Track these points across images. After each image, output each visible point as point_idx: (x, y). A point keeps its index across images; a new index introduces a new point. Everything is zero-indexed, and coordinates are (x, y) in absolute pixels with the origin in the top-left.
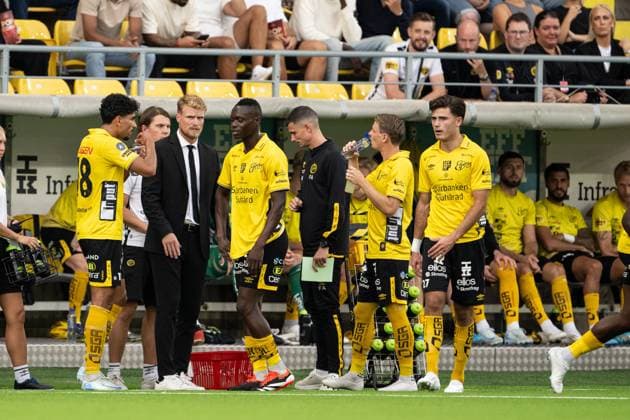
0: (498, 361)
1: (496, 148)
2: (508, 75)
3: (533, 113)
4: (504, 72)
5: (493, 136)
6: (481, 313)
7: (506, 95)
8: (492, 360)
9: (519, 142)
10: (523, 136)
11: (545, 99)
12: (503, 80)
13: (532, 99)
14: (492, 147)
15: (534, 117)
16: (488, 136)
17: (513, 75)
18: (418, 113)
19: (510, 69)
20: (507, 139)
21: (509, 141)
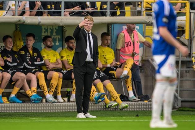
0: (49, 108)
1: (48, 33)
2: (52, 8)
3: (60, 20)
4: (51, 6)
5: (46, 28)
6: (46, 92)
7: (51, 14)
8: (47, 108)
9: (56, 31)
10: (57, 28)
11: (65, 15)
12: (51, 9)
13: (60, 15)
14: (46, 32)
15: (61, 22)
16: (45, 29)
17: (54, 8)
18: (20, 21)
19: (53, 5)
20: (51, 30)
21: (52, 30)
